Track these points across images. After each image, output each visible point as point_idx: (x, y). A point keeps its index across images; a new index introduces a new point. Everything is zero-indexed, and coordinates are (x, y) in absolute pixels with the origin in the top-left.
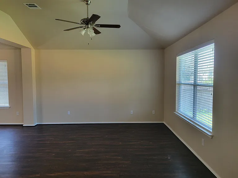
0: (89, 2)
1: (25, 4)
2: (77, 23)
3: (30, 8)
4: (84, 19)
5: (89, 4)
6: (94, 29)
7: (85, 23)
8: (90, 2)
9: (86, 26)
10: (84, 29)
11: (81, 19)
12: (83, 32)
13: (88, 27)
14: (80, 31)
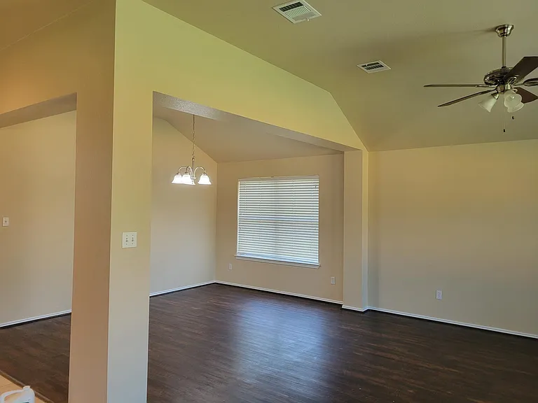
0: (509, 29)
1: (360, 66)
2: (474, 86)
3: (369, 71)
4: (494, 72)
5: (509, 32)
6: (520, 91)
7: (496, 81)
8: (512, 29)
9: (499, 88)
10: (494, 95)
11: (486, 74)
12: (490, 104)
13: (504, 91)
14: (482, 102)
